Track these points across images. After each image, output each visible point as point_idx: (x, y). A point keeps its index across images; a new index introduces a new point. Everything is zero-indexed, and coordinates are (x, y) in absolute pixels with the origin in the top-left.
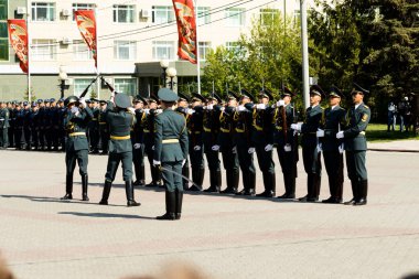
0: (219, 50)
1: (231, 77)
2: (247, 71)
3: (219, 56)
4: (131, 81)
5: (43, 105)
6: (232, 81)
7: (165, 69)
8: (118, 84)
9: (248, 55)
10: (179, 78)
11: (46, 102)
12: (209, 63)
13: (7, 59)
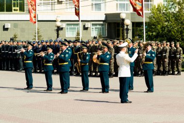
0: (159, 6)
1: (166, 23)
2: (176, 20)
3: (159, 9)
4: (102, 25)
5: (44, 43)
6: (167, 26)
7: (123, 20)
8: (94, 27)
9: (177, 9)
10: (133, 23)
11: (46, 42)
12: (152, 14)
13: (24, 11)
